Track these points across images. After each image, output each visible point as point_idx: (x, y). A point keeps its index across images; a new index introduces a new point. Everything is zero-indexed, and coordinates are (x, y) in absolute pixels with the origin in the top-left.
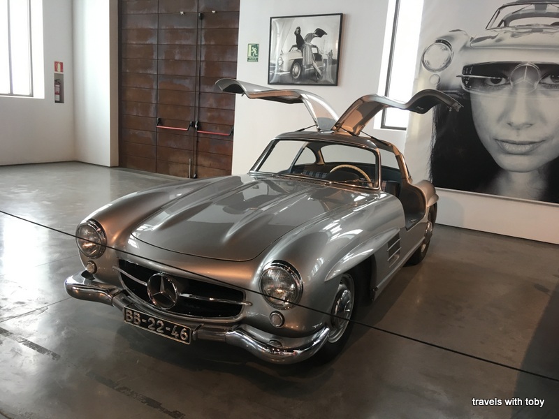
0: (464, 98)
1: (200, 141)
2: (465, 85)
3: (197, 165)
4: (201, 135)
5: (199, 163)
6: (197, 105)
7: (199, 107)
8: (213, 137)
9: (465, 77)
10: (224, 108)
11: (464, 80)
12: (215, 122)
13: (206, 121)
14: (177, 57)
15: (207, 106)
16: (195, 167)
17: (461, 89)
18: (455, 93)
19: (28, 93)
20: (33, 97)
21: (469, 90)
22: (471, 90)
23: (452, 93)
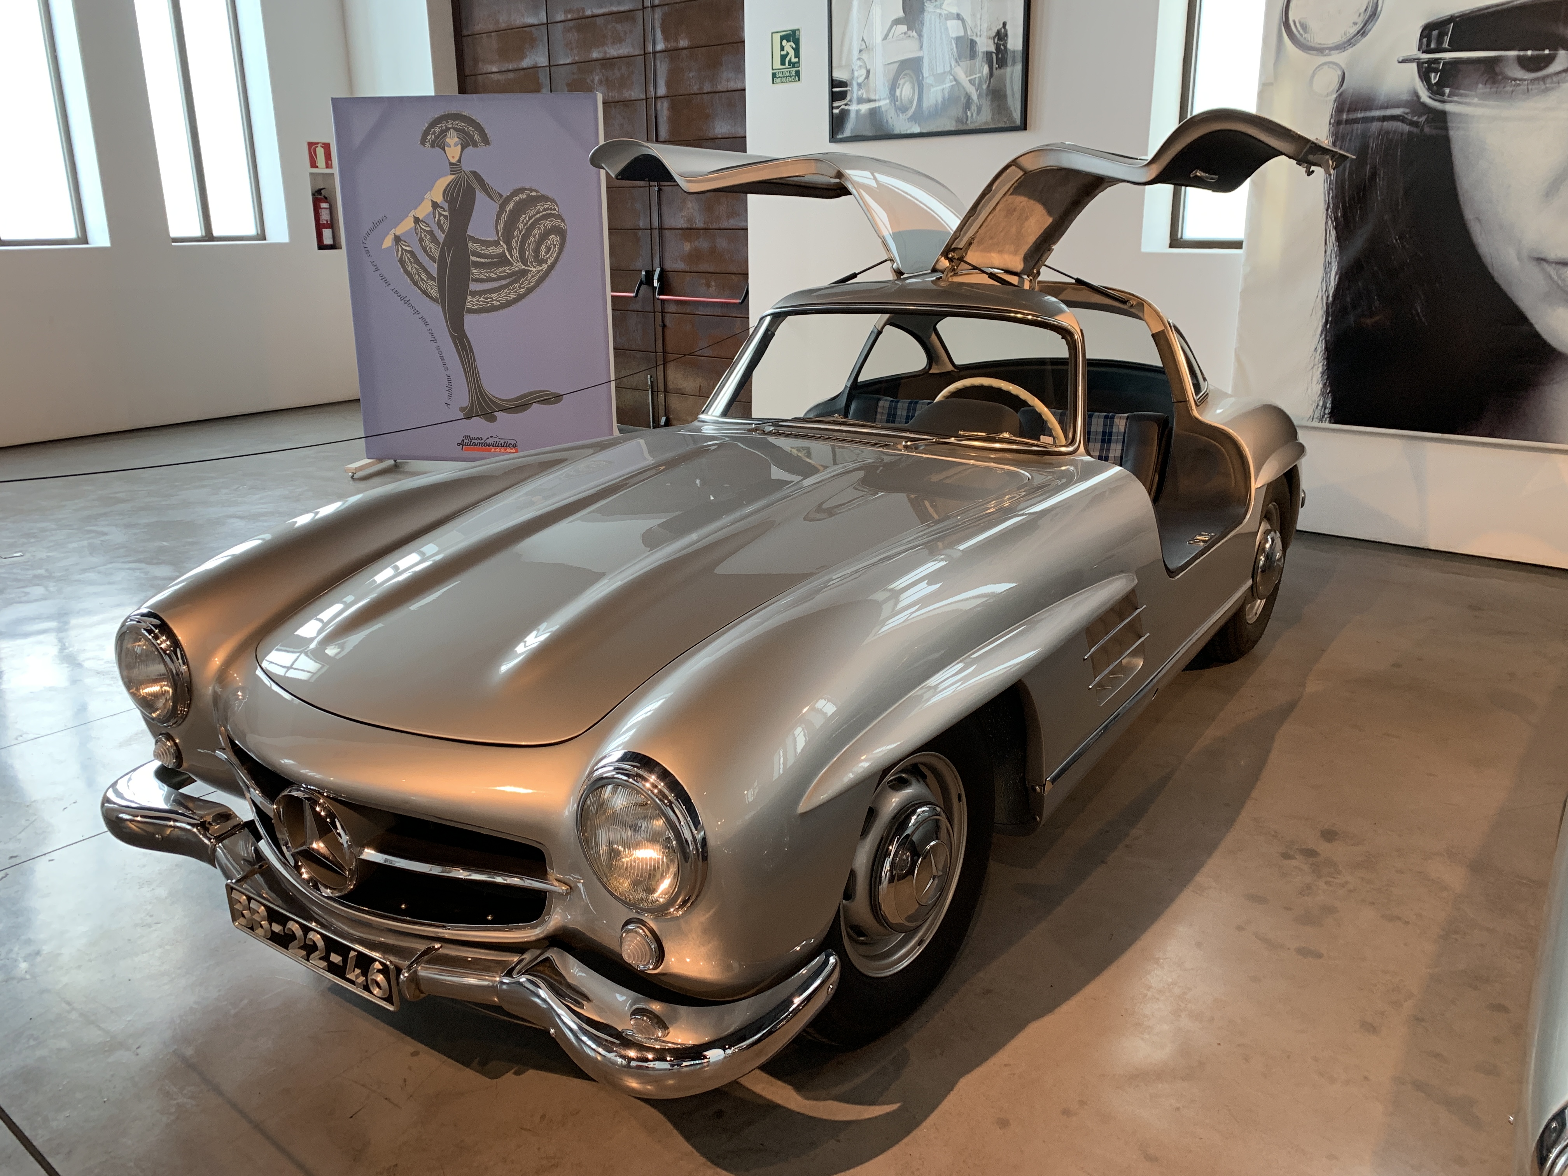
0: (1427, 130)
1: (668, 323)
2: (1430, 87)
3: (666, 391)
4: (672, 308)
5: (671, 386)
6: (656, 223)
7: (661, 229)
8: (701, 311)
9: (1430, 61)
10: (725, 225)
11: (1425, 71)
12: (703, 267)
13: (681, 266)
15: (681, 223)
16: (662, 396)
17: (1416, 104)
18: (1395, 118)
19: (251, 229)
20: (265, 239)
21: (1443, 102)
22: (1451, 102)
23: (1385, 119)
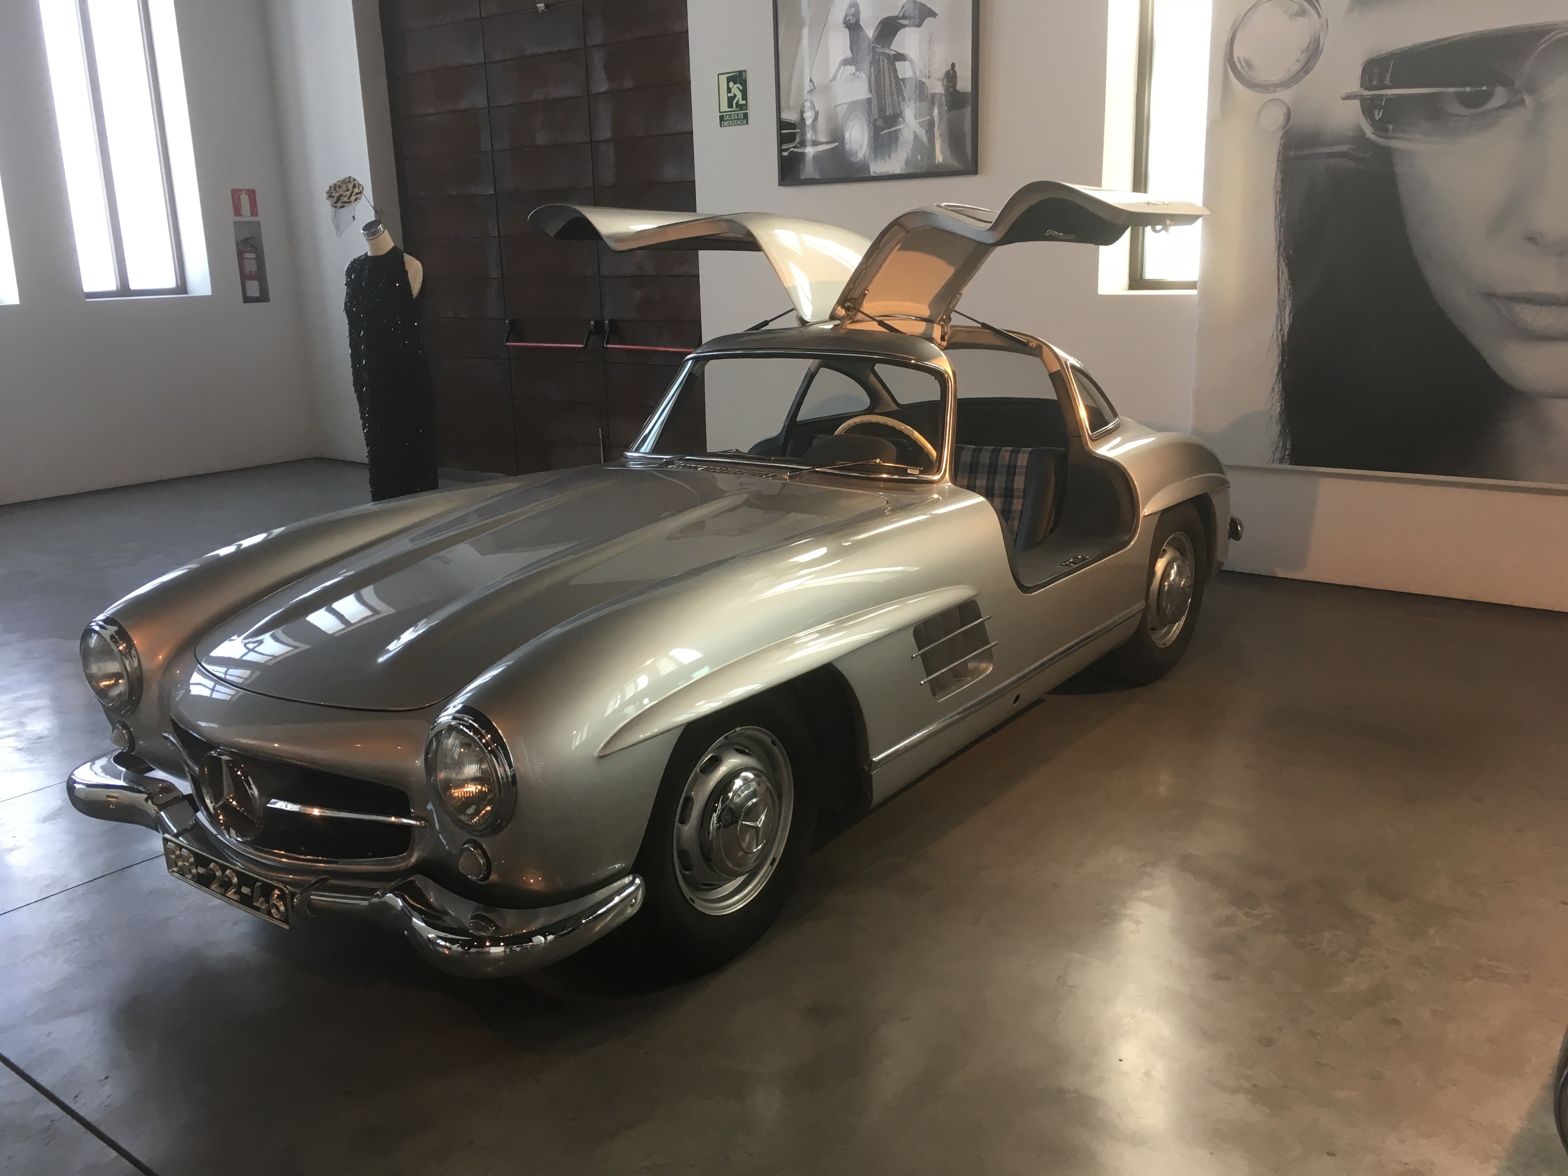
0: (1373, 166)
2: (1374, 124)
3: (618, 445)
4: (617, 357)
5: (622, 439)
6: (605, 270)
7: (611, 278)
8: (654, 360)
9: (1373, 98)
10: (676, 272)
11: (1368, 107)
12: (656, 315)
13: (631, 315)
14: (541, 139)
17: (1360, 138)
18: (1342, 155)
19: (170, 282)
20: (186, 293)
21: (1387, 138)
22: (1396, 138)
23: (1331, 155)
